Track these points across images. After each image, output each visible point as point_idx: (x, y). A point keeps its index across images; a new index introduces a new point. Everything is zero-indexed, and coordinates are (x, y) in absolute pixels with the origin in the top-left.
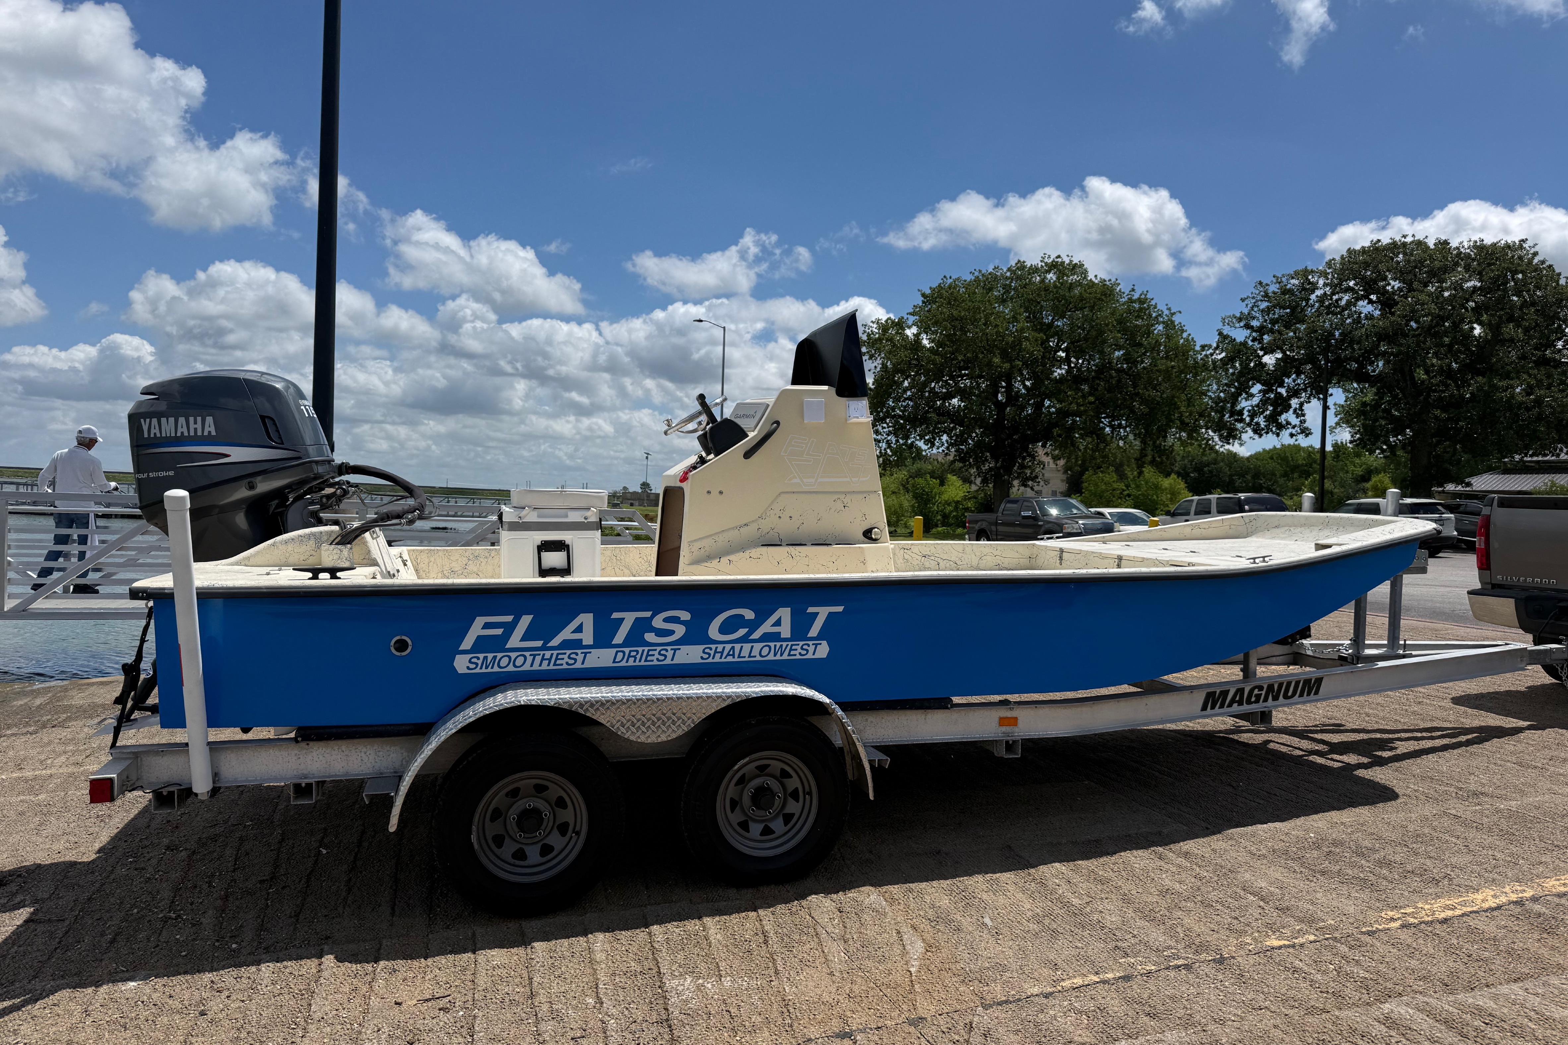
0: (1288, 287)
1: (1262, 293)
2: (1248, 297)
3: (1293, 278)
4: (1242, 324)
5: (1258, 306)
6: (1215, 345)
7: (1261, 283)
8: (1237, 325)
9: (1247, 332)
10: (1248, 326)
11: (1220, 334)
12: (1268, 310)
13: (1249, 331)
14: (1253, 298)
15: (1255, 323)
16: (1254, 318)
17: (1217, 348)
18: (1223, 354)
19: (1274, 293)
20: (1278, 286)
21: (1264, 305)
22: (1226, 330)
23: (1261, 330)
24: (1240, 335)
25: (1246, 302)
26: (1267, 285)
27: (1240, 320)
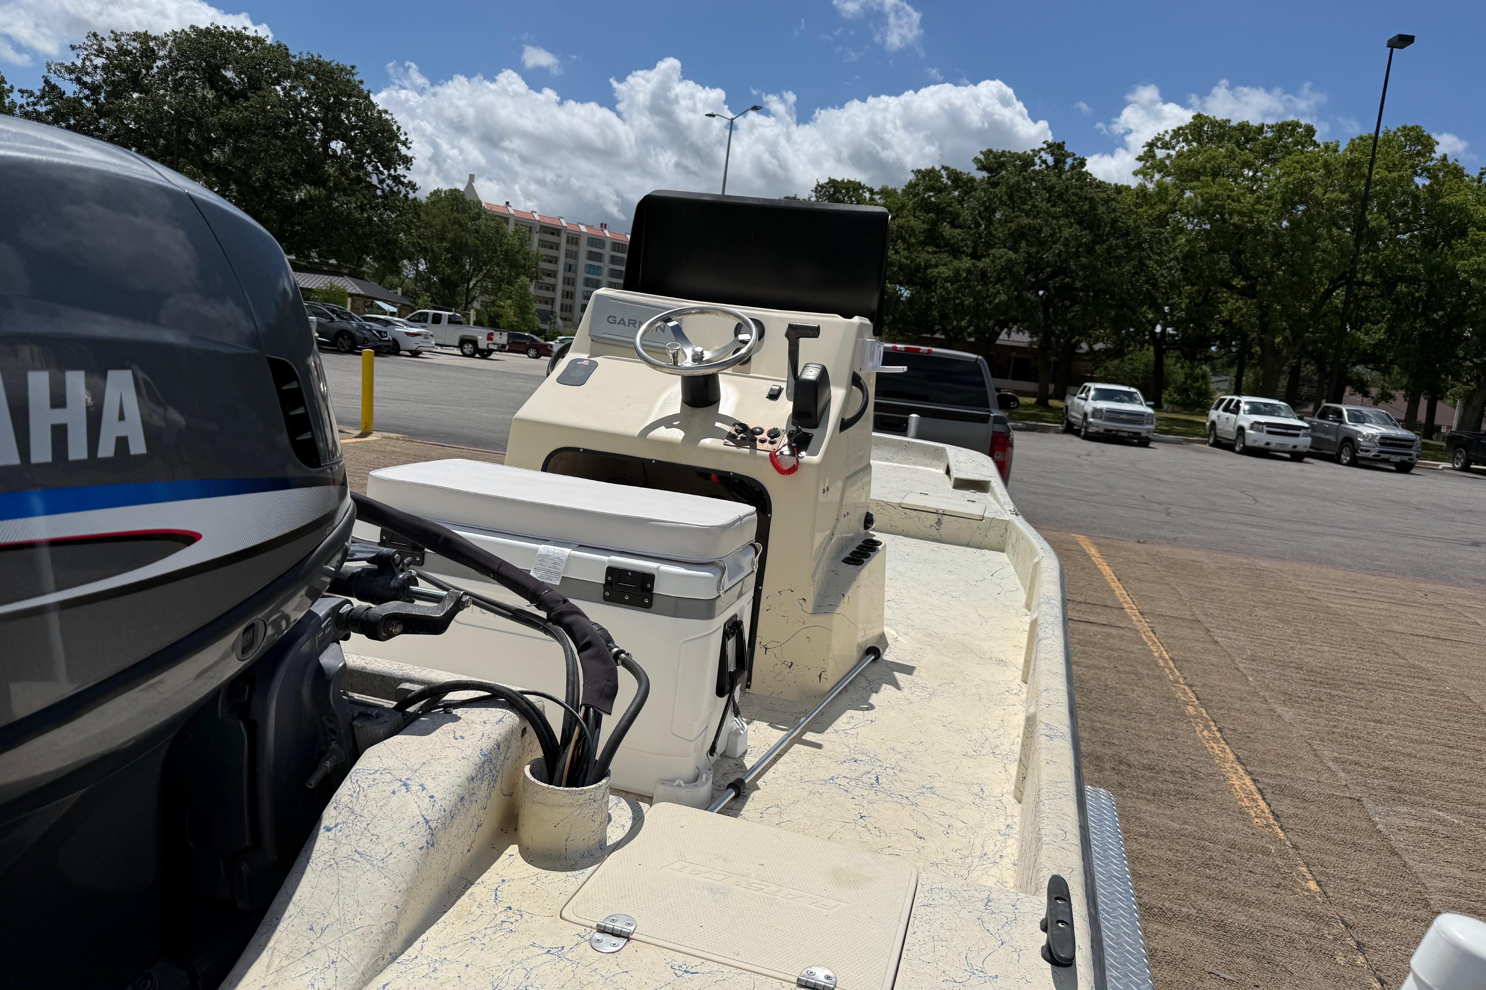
0: (129, 48)
1: (95, 47)
2: (80, 47)
3: (134, 40)
4: (73, 76)
5: (91, 61)
6: (38, 93)
7: (95, 35)
8: (67, 76)
9: (76, 87)
10: (78, 80)
11: (47, 82)
12: (105, 68)
13: (78, 86)
14: (86, 49)
15: (87, 79)
16: (87, 74)
17: (43, 97)
18: (49, 107)
19: (108, 49)
20: (115, 44)
21: (99, 61)
22: (54, 79)
23: (95, 89)
24: (70, 89)
25: (76, 51)
26: (103, 39)
27: (70, 70)
